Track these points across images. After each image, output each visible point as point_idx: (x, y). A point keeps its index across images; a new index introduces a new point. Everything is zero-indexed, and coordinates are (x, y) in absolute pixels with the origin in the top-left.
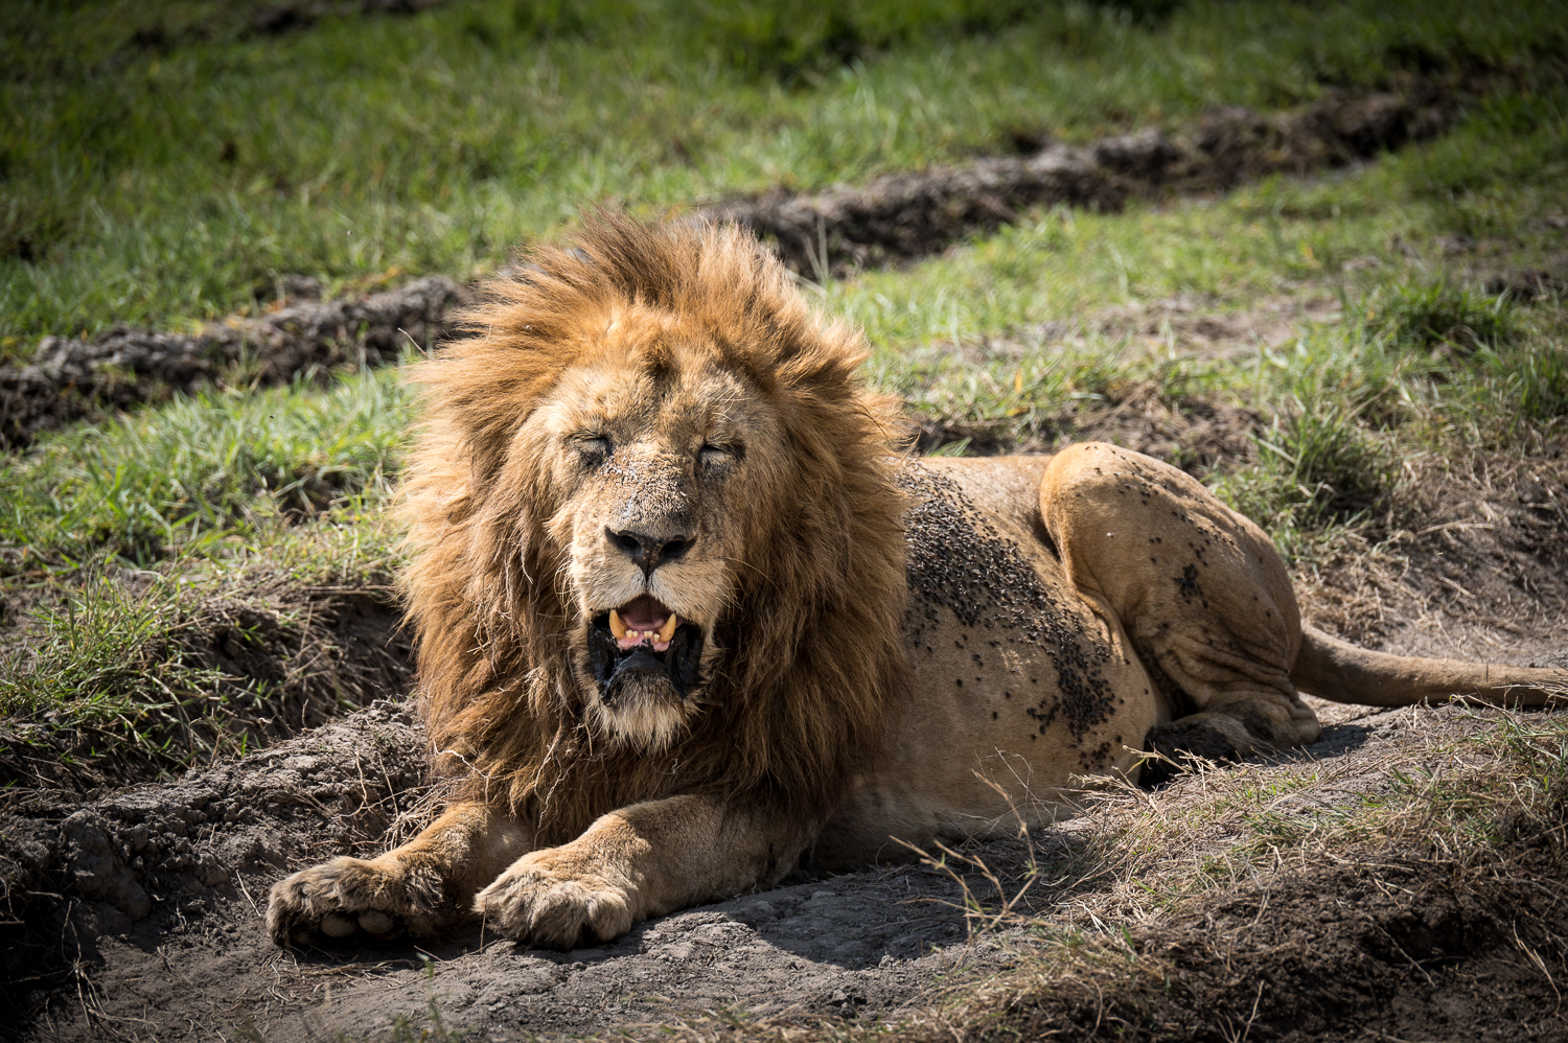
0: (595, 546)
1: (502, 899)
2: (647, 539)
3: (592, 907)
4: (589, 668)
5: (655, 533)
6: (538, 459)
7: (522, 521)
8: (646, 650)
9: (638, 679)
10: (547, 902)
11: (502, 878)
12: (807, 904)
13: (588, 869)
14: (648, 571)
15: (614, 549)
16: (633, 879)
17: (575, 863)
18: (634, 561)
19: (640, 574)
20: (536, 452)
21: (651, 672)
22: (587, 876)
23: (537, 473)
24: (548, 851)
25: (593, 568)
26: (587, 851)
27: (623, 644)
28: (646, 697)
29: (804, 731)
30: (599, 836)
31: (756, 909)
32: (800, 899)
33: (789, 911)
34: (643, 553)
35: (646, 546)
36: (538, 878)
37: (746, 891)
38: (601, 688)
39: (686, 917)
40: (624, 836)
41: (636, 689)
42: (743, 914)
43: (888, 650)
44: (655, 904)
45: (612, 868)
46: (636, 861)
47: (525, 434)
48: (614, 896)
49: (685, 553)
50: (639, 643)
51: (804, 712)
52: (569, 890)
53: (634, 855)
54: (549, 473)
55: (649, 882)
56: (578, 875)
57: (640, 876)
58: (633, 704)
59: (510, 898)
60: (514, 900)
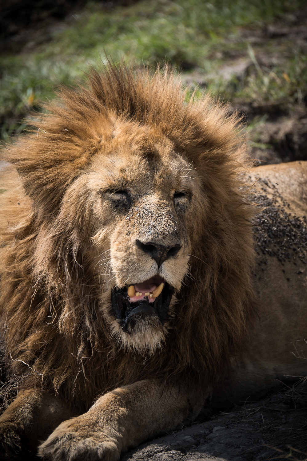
0: (130, 251)
1: (52, 451)
2: (162, 247)
3: (100, 452)
4: (112, 312)
5: (166, 243)
6: (84, 203)
7: (74, 235)
8: (145, 302)
9: (143, 318)
10: (76, 452)
11: (51, 437)
12: (211, 435)
13: (96, 429)
14: (160, 263)
15: (141, 252)
16: (119, 431)
17: (89, 426)
18: (153, 258)
19: (156, 265)
20: (82, 199)
21: (150, 314)
22: (96, 433)
23: (84, 211)
24: (74, 420)
25: (128, 262)
26: (95, 418)
27: (133, 300)
28: (148, 327)
29: (206, 339)
30: (100, 409)
31: (184, 441)
32: (207, 432)
33: (202, 440)
34: (159, 254)
35: (161, 250)
36: (71, 438)
37: (178, 429)
38: (121, 324)
39: (148, 449)
40: (113, 408)
41: (142, 323)
42: (178, 445)
43: (247, 294)
44: (132, 442)
45: (108, 427)
46: (121, 421)
47: (74, 189)
48: (110, 443)
49: (176, 253)
50: (142, 299)
51: (206, 329)
52: (87, 443)
53: (119, 417)
54: (91, 210)
55: (128, 431)
56: (91, 433)
57: (123, 429)
58: (141, 331)
59: (57, 450)
60: (59, 451)
